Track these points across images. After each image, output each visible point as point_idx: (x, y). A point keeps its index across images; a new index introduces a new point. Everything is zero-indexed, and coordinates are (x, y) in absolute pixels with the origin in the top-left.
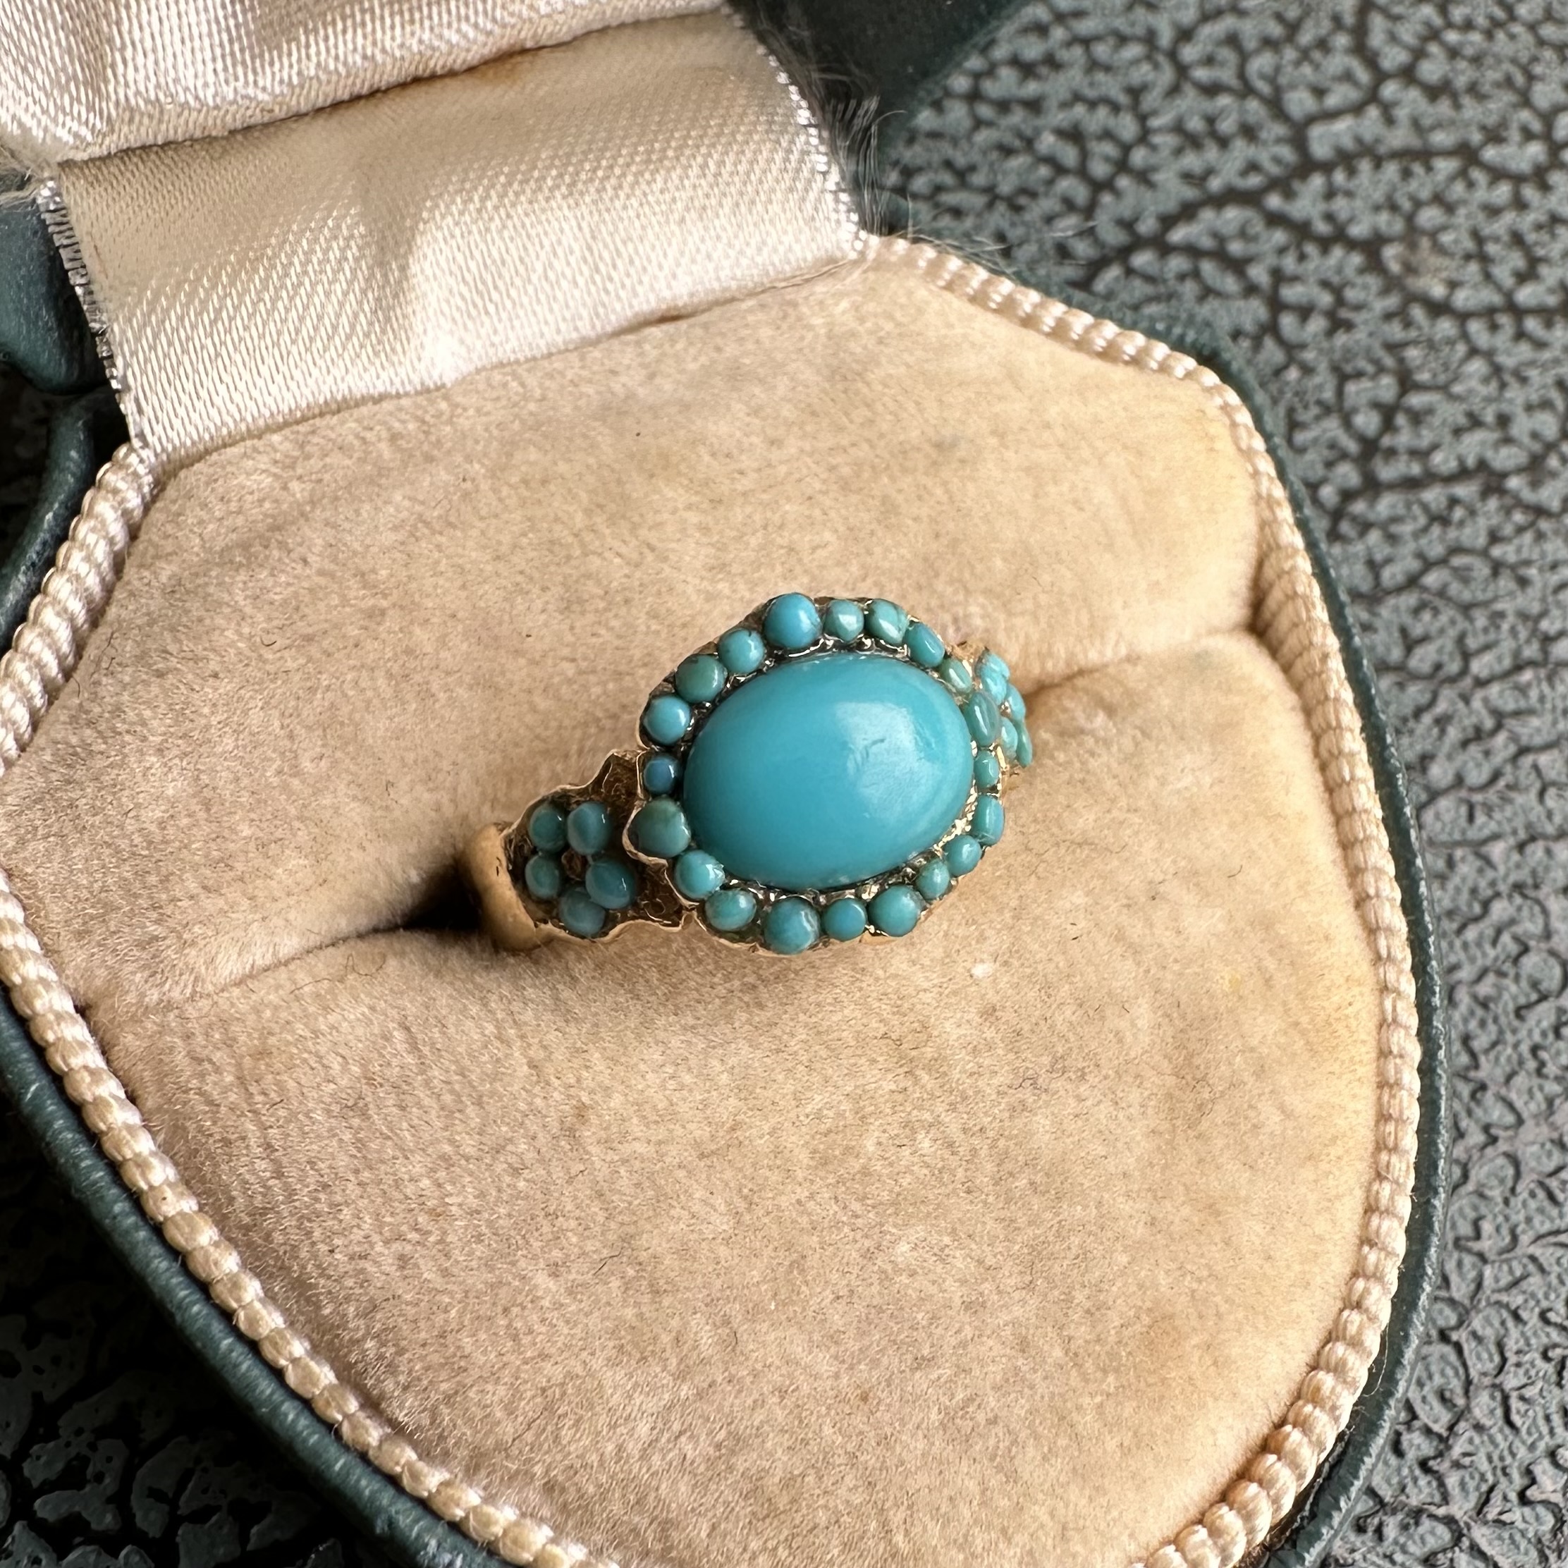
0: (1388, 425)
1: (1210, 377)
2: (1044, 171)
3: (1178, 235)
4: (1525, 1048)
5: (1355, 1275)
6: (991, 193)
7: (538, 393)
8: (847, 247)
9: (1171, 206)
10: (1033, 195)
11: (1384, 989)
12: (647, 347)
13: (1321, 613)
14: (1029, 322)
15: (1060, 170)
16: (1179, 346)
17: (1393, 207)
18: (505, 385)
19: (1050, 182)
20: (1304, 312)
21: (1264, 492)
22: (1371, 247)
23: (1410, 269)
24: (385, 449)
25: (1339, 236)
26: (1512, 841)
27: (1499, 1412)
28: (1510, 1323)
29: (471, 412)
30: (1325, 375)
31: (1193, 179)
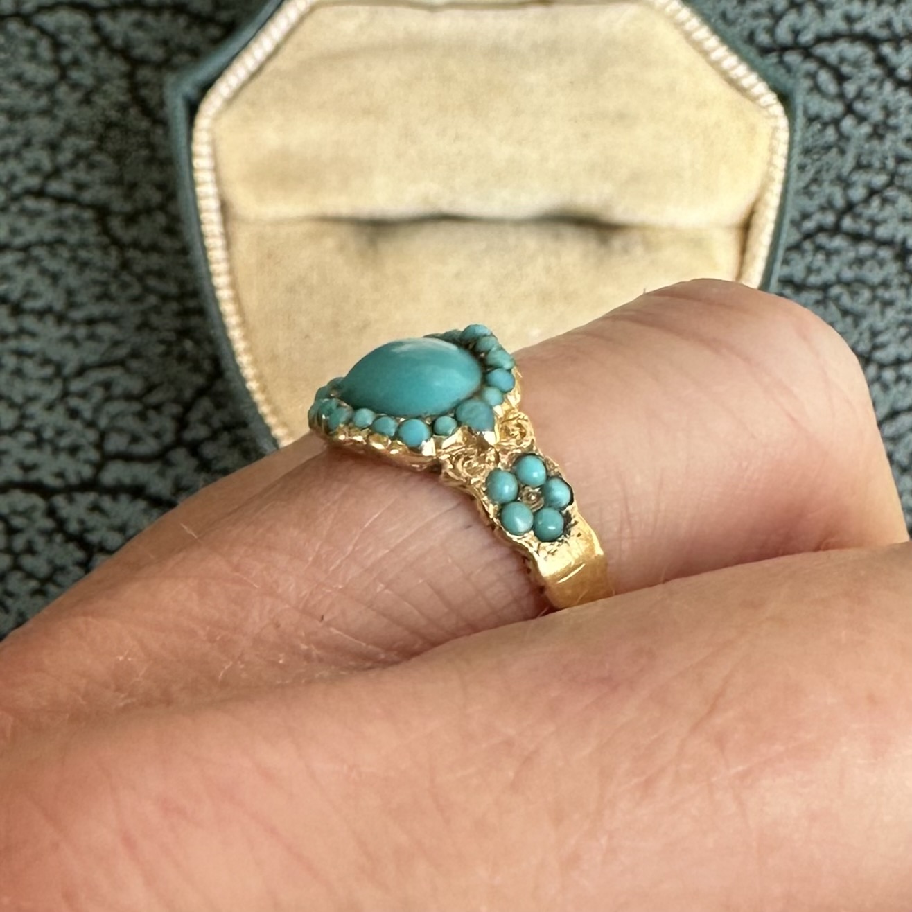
0: (867, 201)
30: (850, 161)
31: (849, 19)
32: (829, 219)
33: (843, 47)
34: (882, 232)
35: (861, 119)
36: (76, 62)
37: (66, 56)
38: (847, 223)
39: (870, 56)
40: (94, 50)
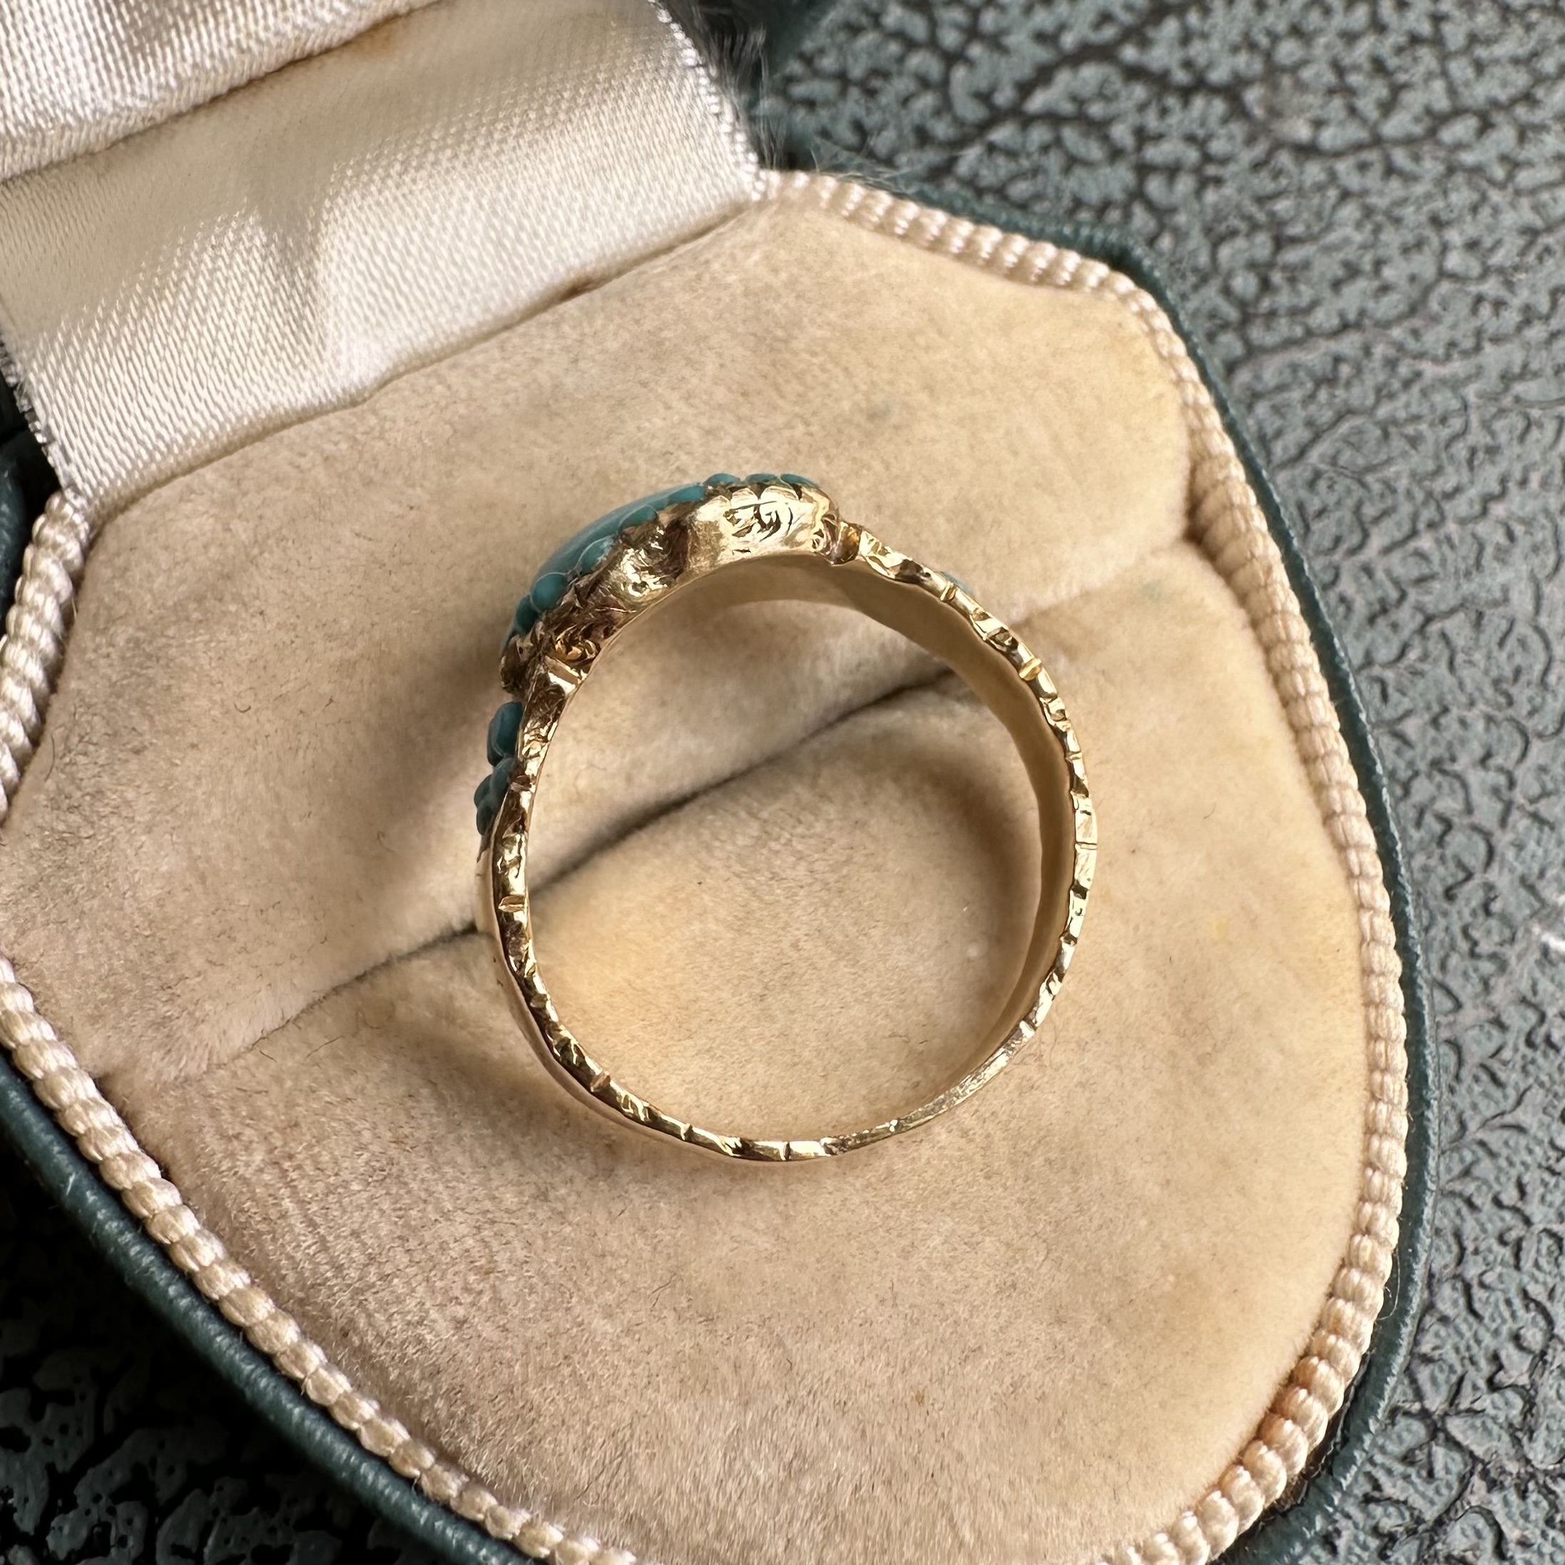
0: (1266, 286)
1: (1124, 283)
2: (894, 48)
3: (1037, 102)
4: (1456, 929)
5: (1362, 1199)
6: (843, 78)
7: (463, 394)
8: (748, 188)
9: (1025, 71)
10: (886, 75)
11: (1360, 906)
12: (566, 328)
13: (1259, 521)
14: (937, 245)
15: (910, 45)
16: (1089, 251)
17: (1252, 46)
18: (430, 389)
19: (901, 60)
20: (1172, 171)
21: (1190, 400)
22: (1232, 92)
23: (1274, 113)
24: (320, 474)
25: (1199, 85)
26: (1427, 717)
27: (1462, 1301)
28: (1465, 1210)
29: (401, 424)
30: (1198, 240)
31: (1041, 37)
32: (1233, 344)
34: (1323, 319)
38: (1260, 336)
39: (1114, 75)
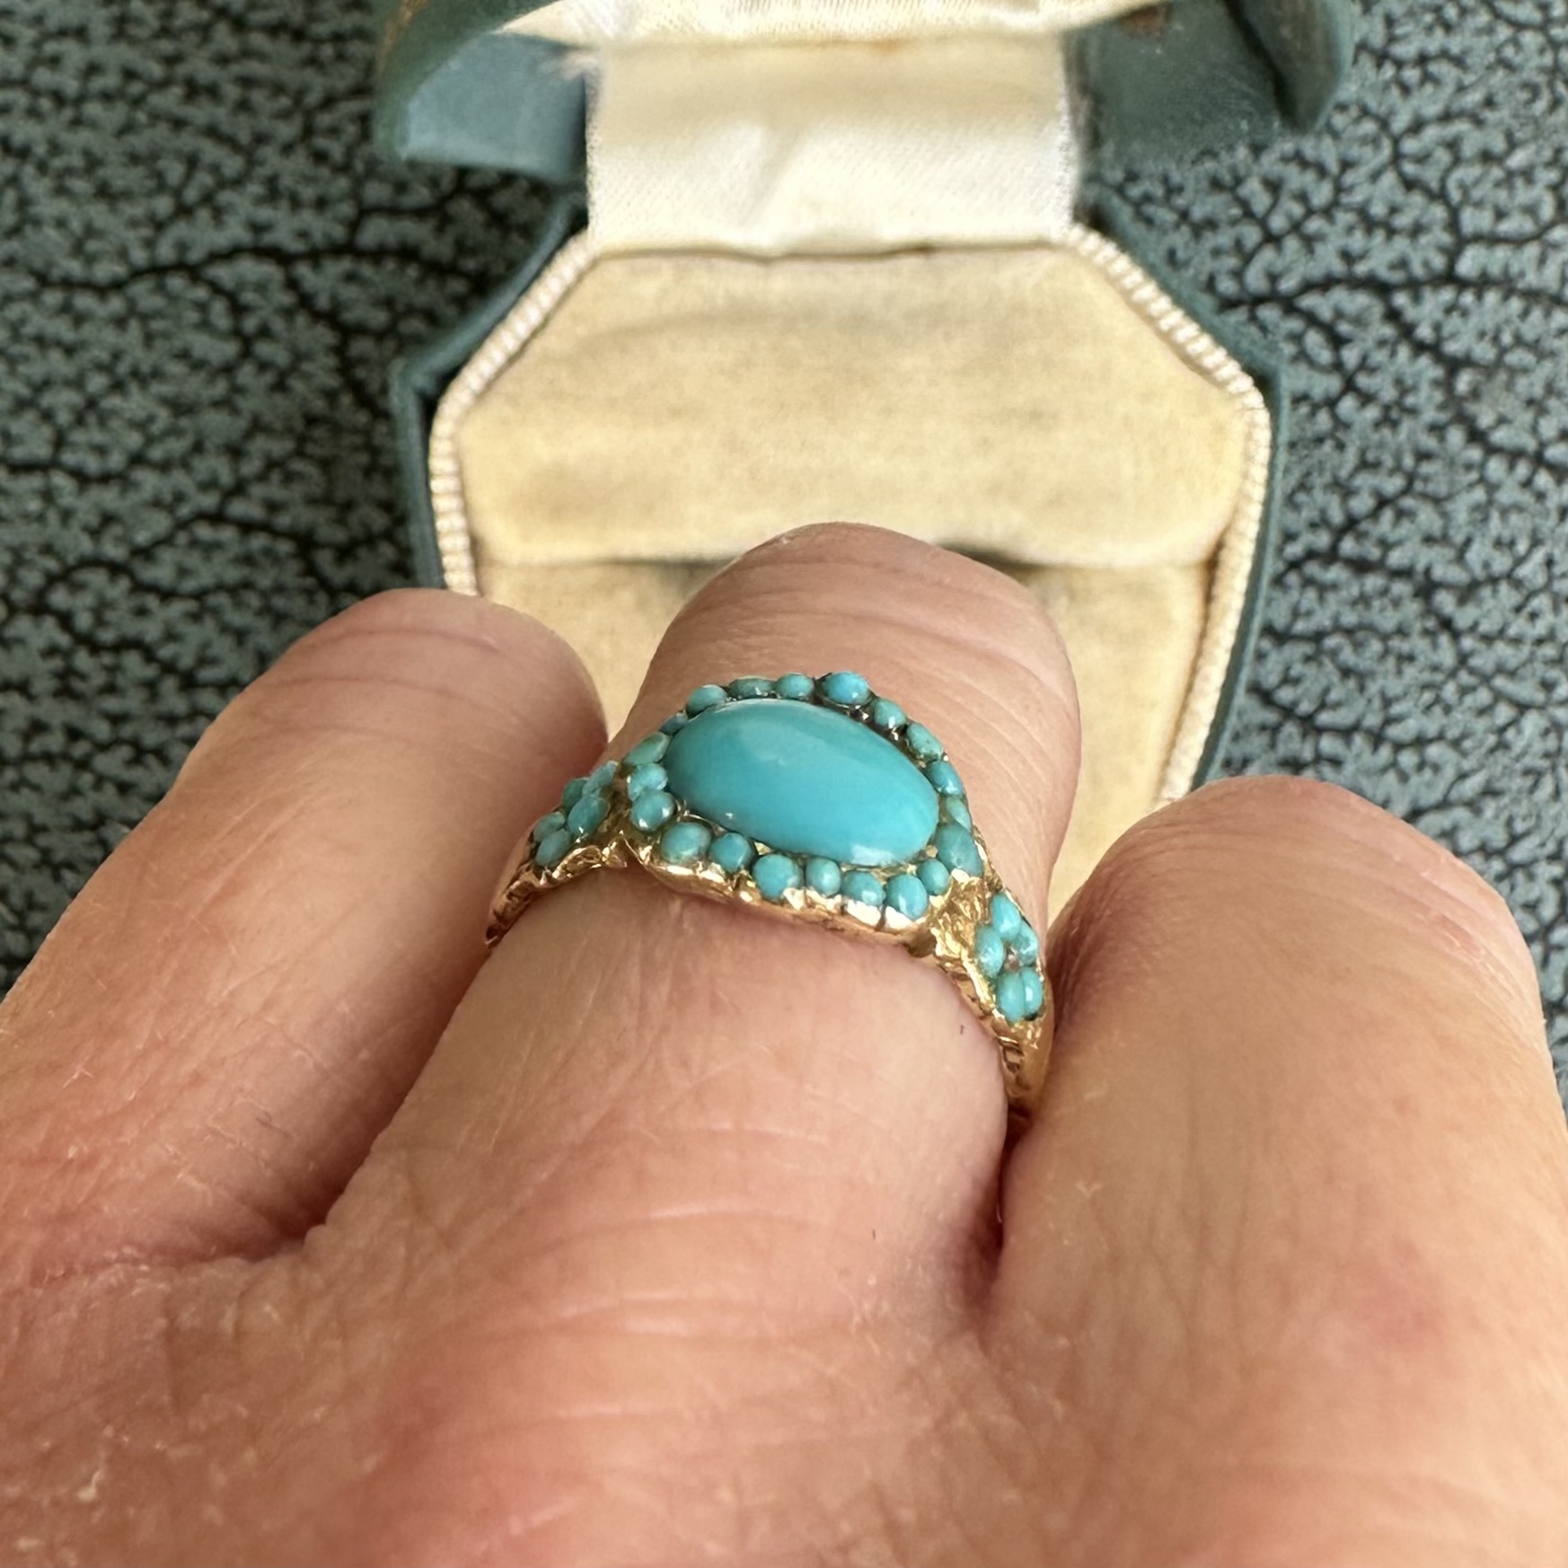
0: (1375, 514)
2: (1236, 211)
3: (1309, 301)
6: (1184, 215)
9: (1317, 274)
10: (1216, 228)
15: (1248, 215)
17: (1496, 339)
19: (1234, 222)
22: (1453, 365)
23: (1475, 394)
25: (1433, 349)
30: (1351, 457)
31: (1348, 257)
32: (1323, 540)
33: (1339, 296)
34: (1396, 558)
35: (1366, 398)
36: (265, 332)
37: (250, 324)
38: (1348, 546)
39: (1377, 309)
40: (288, 313)
